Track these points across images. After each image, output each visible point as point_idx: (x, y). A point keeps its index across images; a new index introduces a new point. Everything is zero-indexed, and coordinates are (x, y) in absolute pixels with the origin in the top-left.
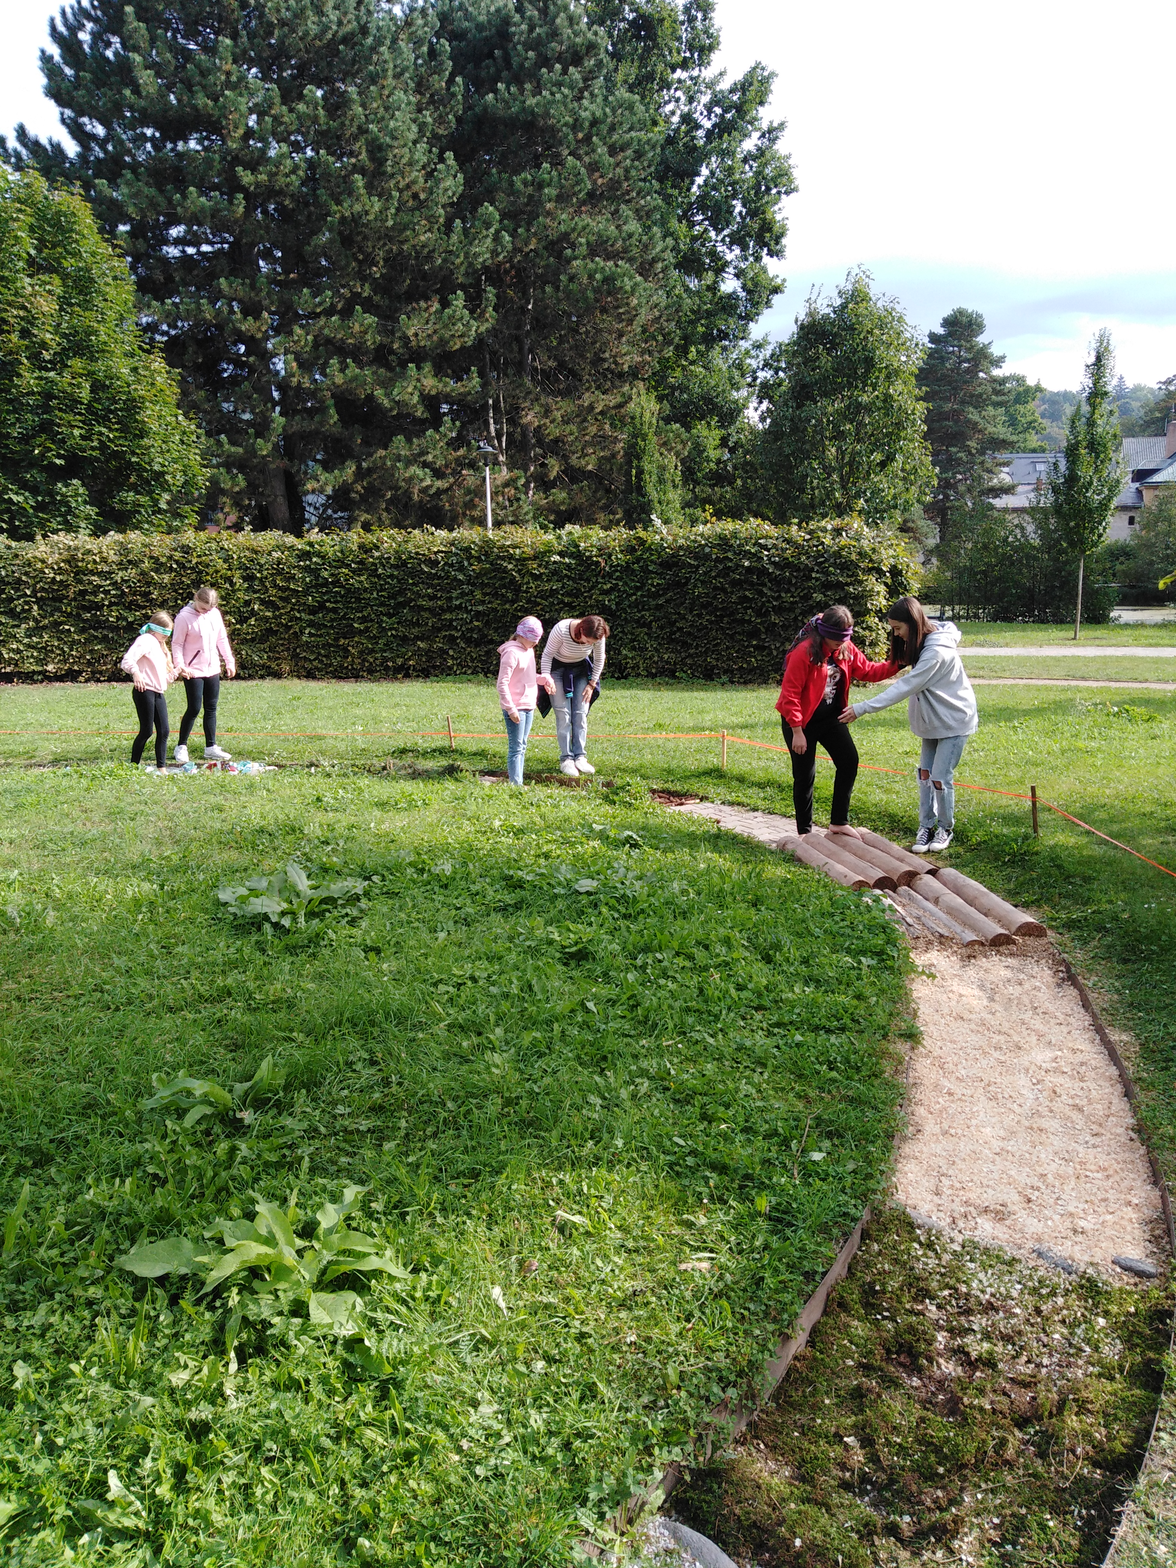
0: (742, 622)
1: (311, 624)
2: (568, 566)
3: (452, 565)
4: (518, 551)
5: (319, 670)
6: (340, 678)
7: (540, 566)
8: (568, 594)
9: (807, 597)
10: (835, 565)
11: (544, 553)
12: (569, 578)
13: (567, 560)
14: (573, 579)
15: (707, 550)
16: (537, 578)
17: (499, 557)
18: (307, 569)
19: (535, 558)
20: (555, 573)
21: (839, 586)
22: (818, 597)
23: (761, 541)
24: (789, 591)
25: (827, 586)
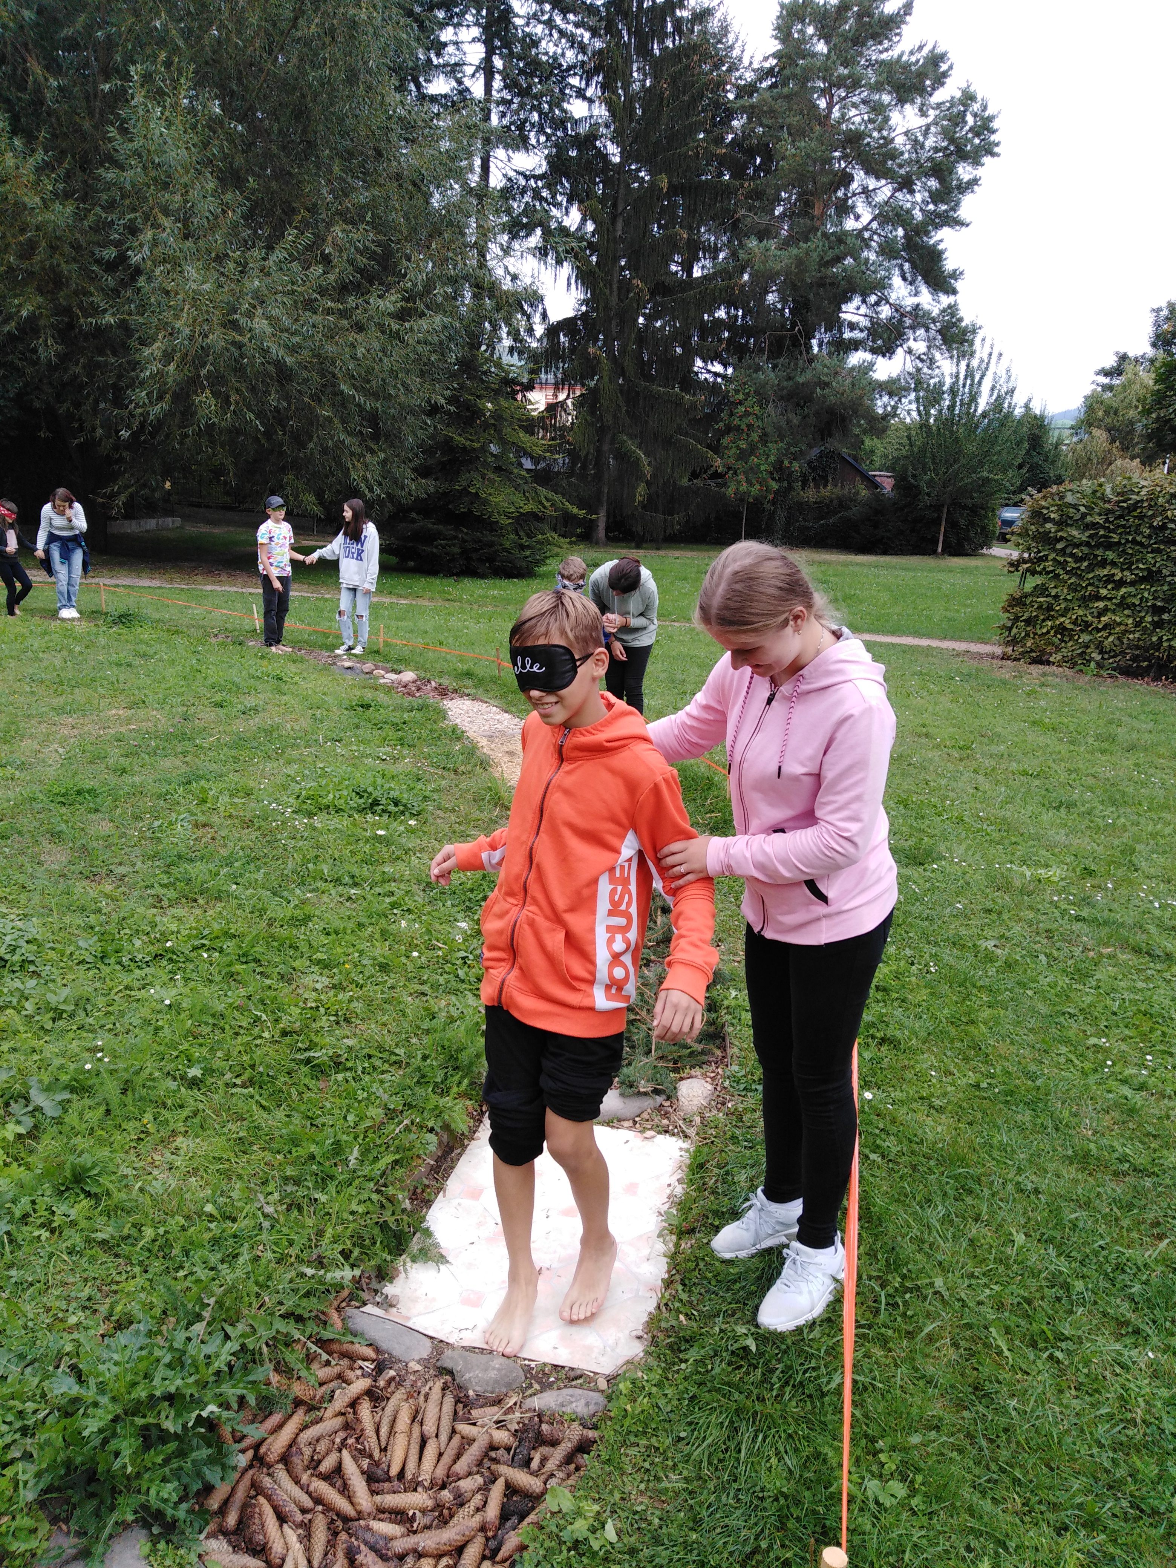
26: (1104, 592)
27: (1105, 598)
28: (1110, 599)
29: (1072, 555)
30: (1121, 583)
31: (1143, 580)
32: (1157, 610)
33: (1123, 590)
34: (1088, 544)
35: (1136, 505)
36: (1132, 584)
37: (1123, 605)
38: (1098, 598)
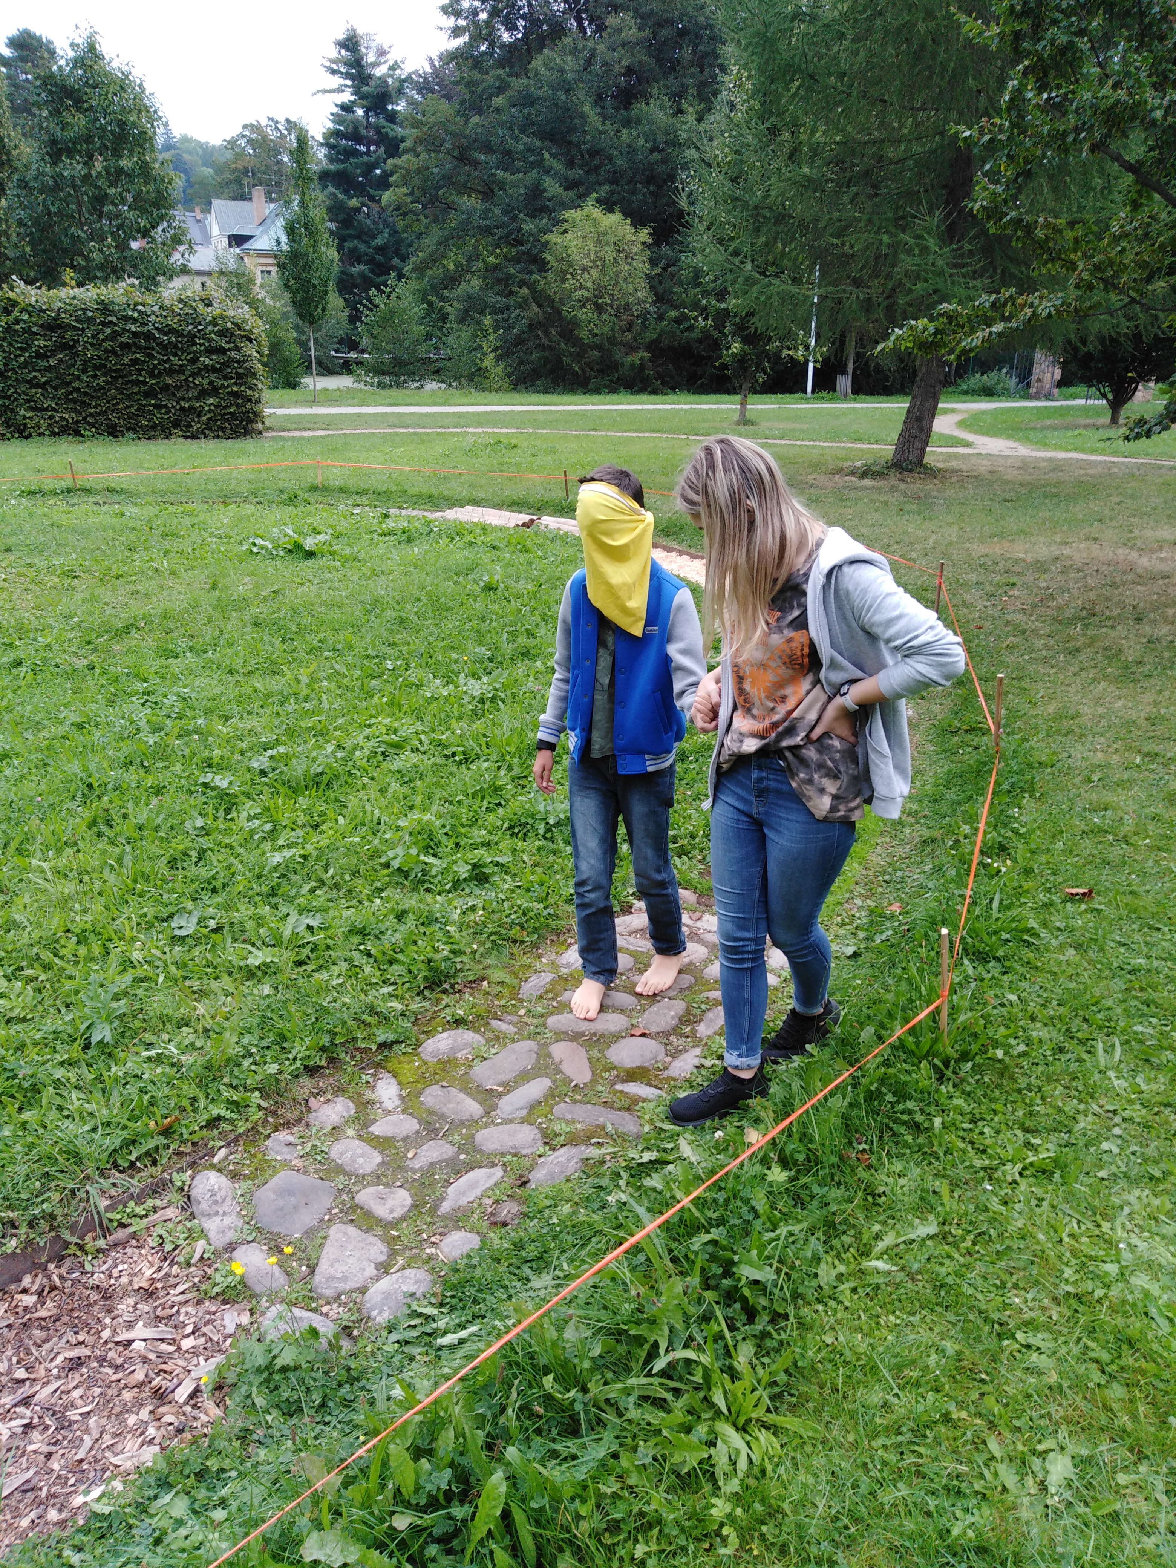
9: (195, 361)
10: (214, 332)
15: (88, 313)
21: (222, 351)
22: (205, 360)
23: (140, 307)
24: (175, 355)
25: (210, 351)
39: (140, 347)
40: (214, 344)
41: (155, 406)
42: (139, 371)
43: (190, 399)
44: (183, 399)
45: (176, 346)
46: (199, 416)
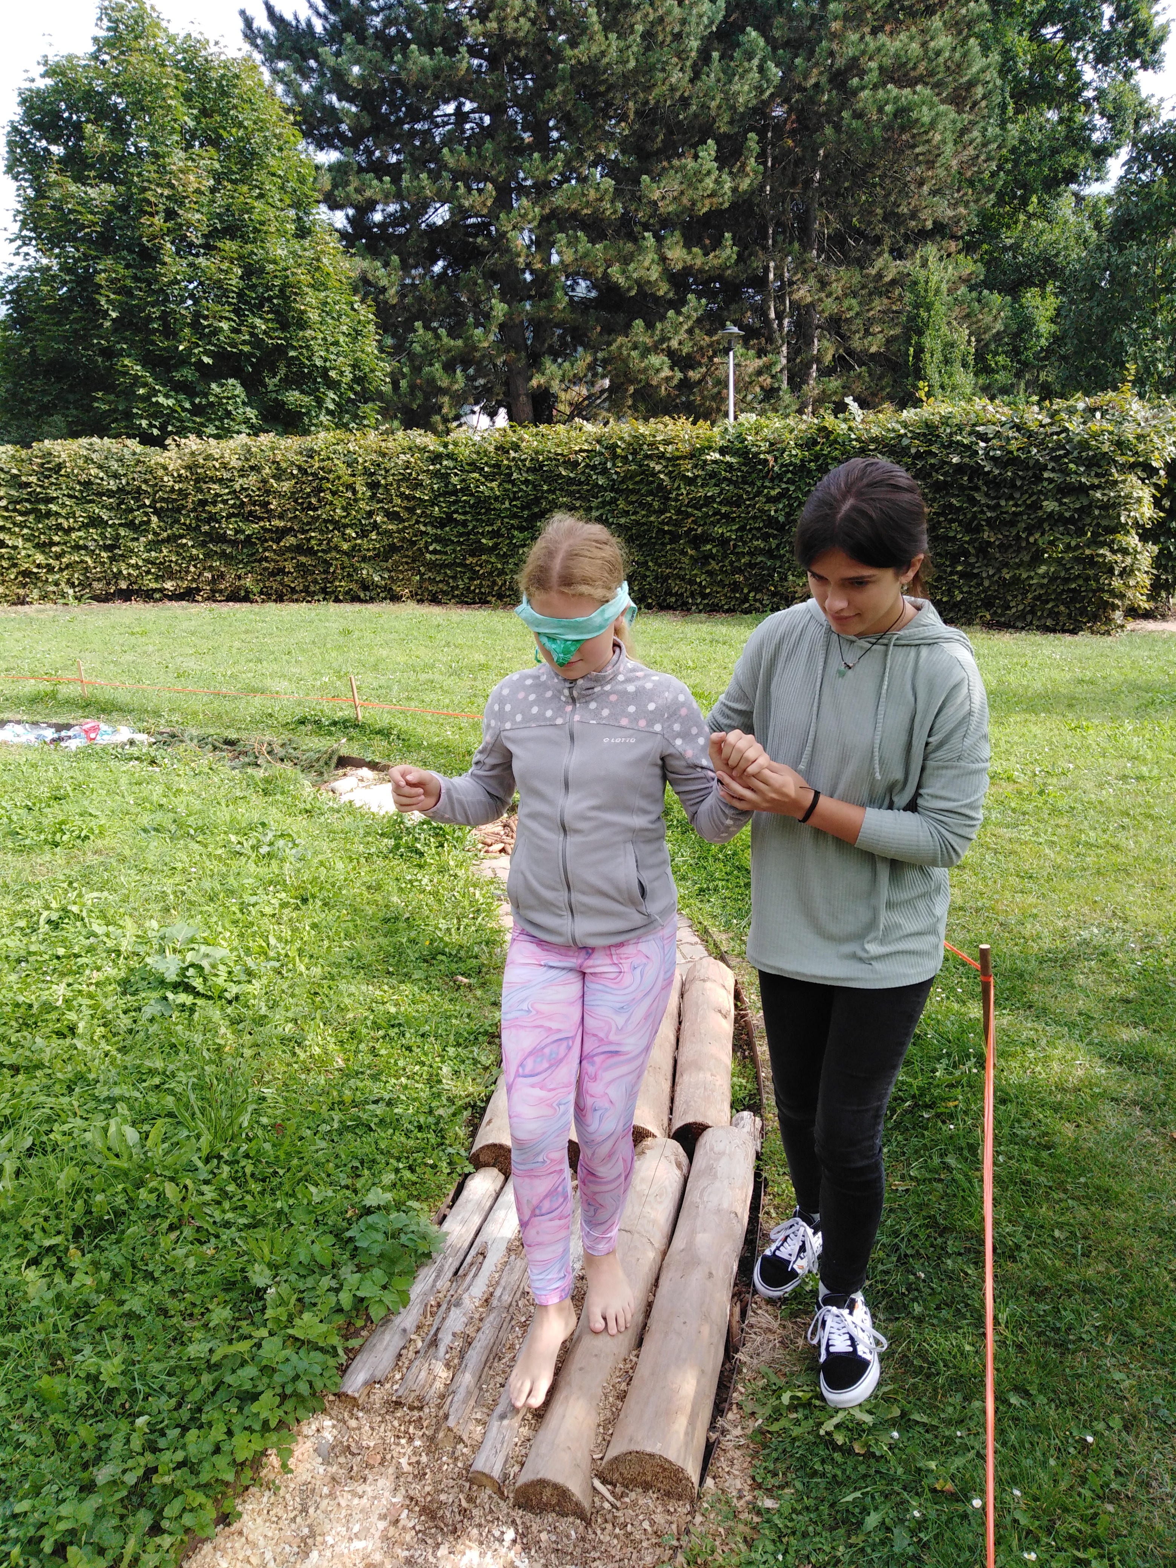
0: (947, 539)
1: (437, 539)
2: (729, 465)
3: (594, 468)
4: (670, 448)
5: (444, 593)
6: (467, 603)
7: (695, 466)
8: (726, 502)
9: (1036, 506)
10: (1078, 461)
11: (702, 450)
12: (730, 481)
13: (728, 458)
14: (735, 484)
15: (905, 442)
16: (691, 481)
17: (647, 457)
18: (436, 474)
19: (692, 456)
20: (713, 475)
21: (1083, 490)
22: (1050, 505)
23: (980, 429)
24: (1011, 497)
25: (1064, 490)
26: (56, 539)
27: (58, 544)
28: (65, 543)
29: (15, 510)
30: (68, 531)
31: (85, 526)
32: (106, 548)
33: (73, 536)
34: (27, 500)
35: (60, 466)
36: (79, 530)
37: (77, 548)
38: (53, 544)
39: (962, 488)
40: (1074, 479)
41: (962, 575)
42: (952, 521)
43: (1019, 566)
44: (1006, 565)
45: (1013, 486)
46: (1024, 594)
